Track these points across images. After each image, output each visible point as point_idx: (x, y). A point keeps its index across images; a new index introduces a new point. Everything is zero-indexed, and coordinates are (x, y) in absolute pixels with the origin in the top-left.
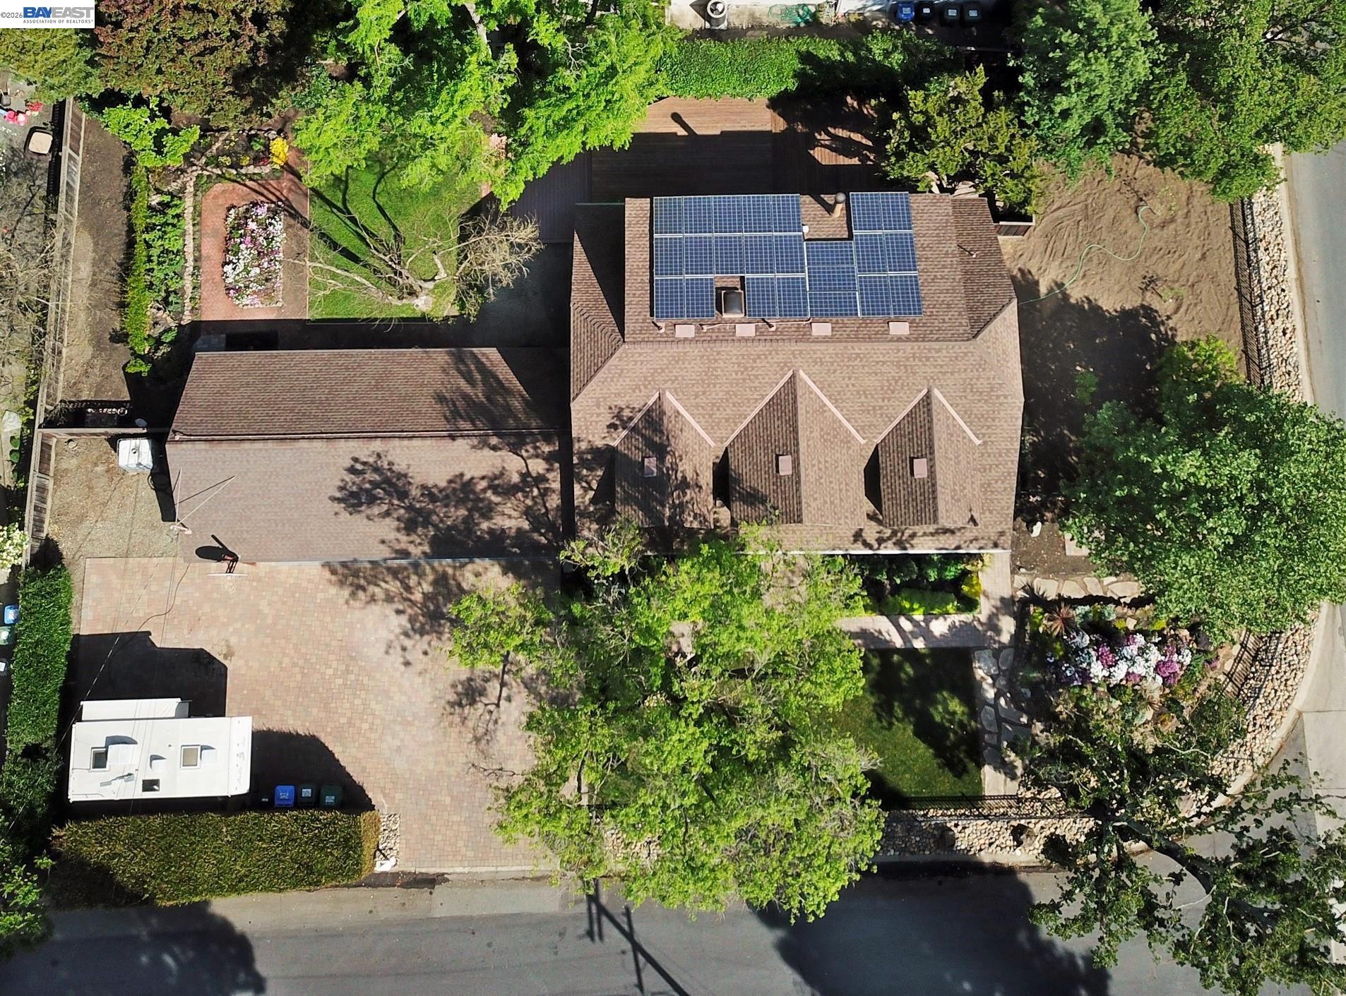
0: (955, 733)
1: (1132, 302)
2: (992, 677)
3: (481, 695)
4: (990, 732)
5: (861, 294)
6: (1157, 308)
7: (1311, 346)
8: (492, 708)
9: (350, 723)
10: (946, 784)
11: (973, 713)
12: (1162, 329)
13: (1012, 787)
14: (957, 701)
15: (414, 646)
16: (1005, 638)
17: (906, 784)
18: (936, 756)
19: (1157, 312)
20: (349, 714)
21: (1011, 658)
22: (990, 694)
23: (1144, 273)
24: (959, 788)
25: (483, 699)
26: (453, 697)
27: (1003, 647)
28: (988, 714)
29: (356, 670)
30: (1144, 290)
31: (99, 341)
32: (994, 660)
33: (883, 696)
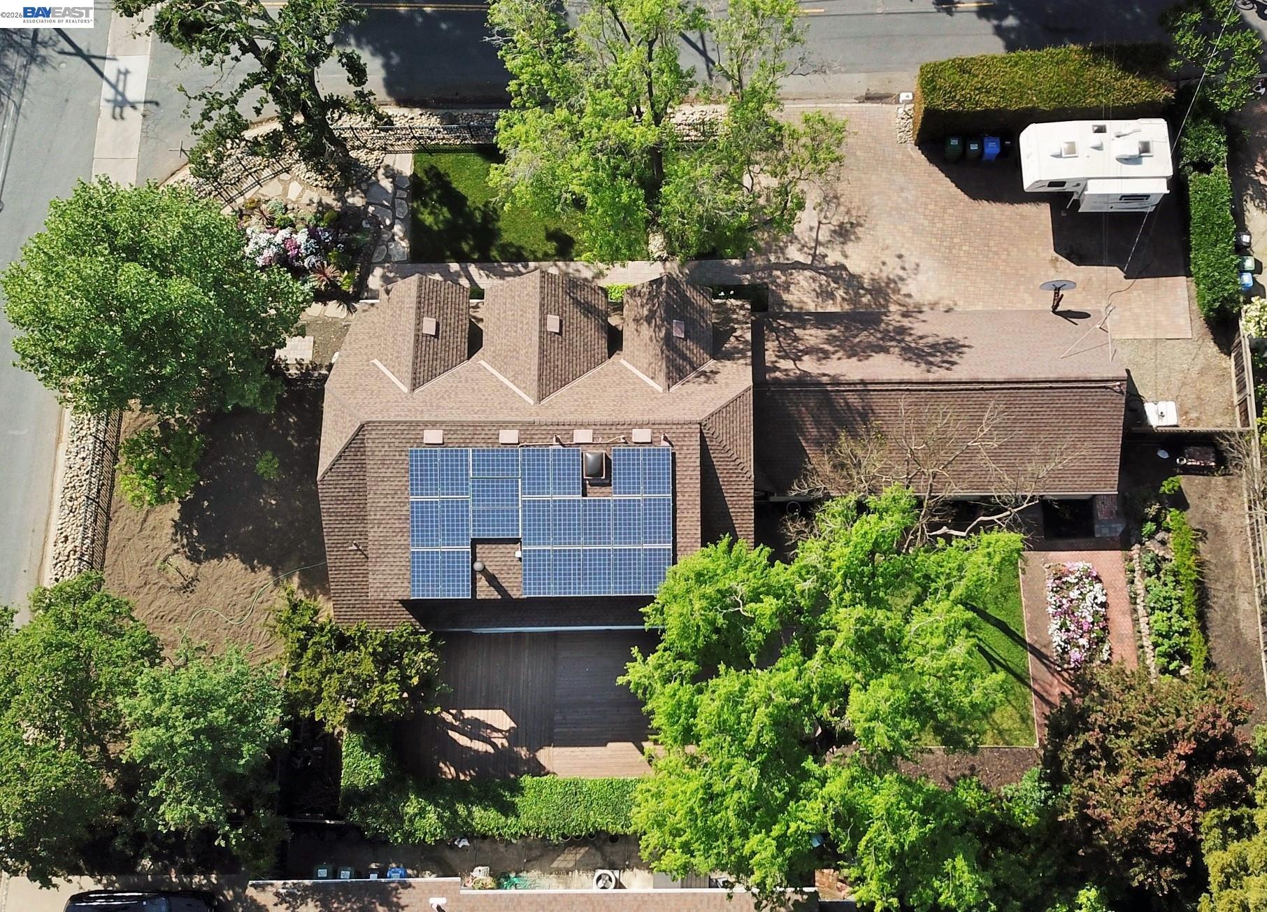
0: (432, 199)
1: (210, 568)
2: (394, 240)
3: (834, 232)
4: (402, 199)
5: (467, 475)
6: (186, 560)
7: (43, 527)
8: (824, 221)
9: (944, 209)
10: (444, 163)
11: (414, 213)
12: (185, 541)
13: (389, 160)
14: (427, 223)
15: (894, 269)
16: (378, 272)
17: (476, 161)
18: (450, 183)
19: (187, 557)
20: (946, 216)
21: (376, 255)
22: (398, 229)
23: (192, 596)
24: (433, 160)
25: (833, 228)
26: (859, 230)
27: (381, 264)
28: (402, 211)
29: (943, 249)
30: (195, 579)
31: (1217, 531)
32: (390, 253)
33: (490, 226)
